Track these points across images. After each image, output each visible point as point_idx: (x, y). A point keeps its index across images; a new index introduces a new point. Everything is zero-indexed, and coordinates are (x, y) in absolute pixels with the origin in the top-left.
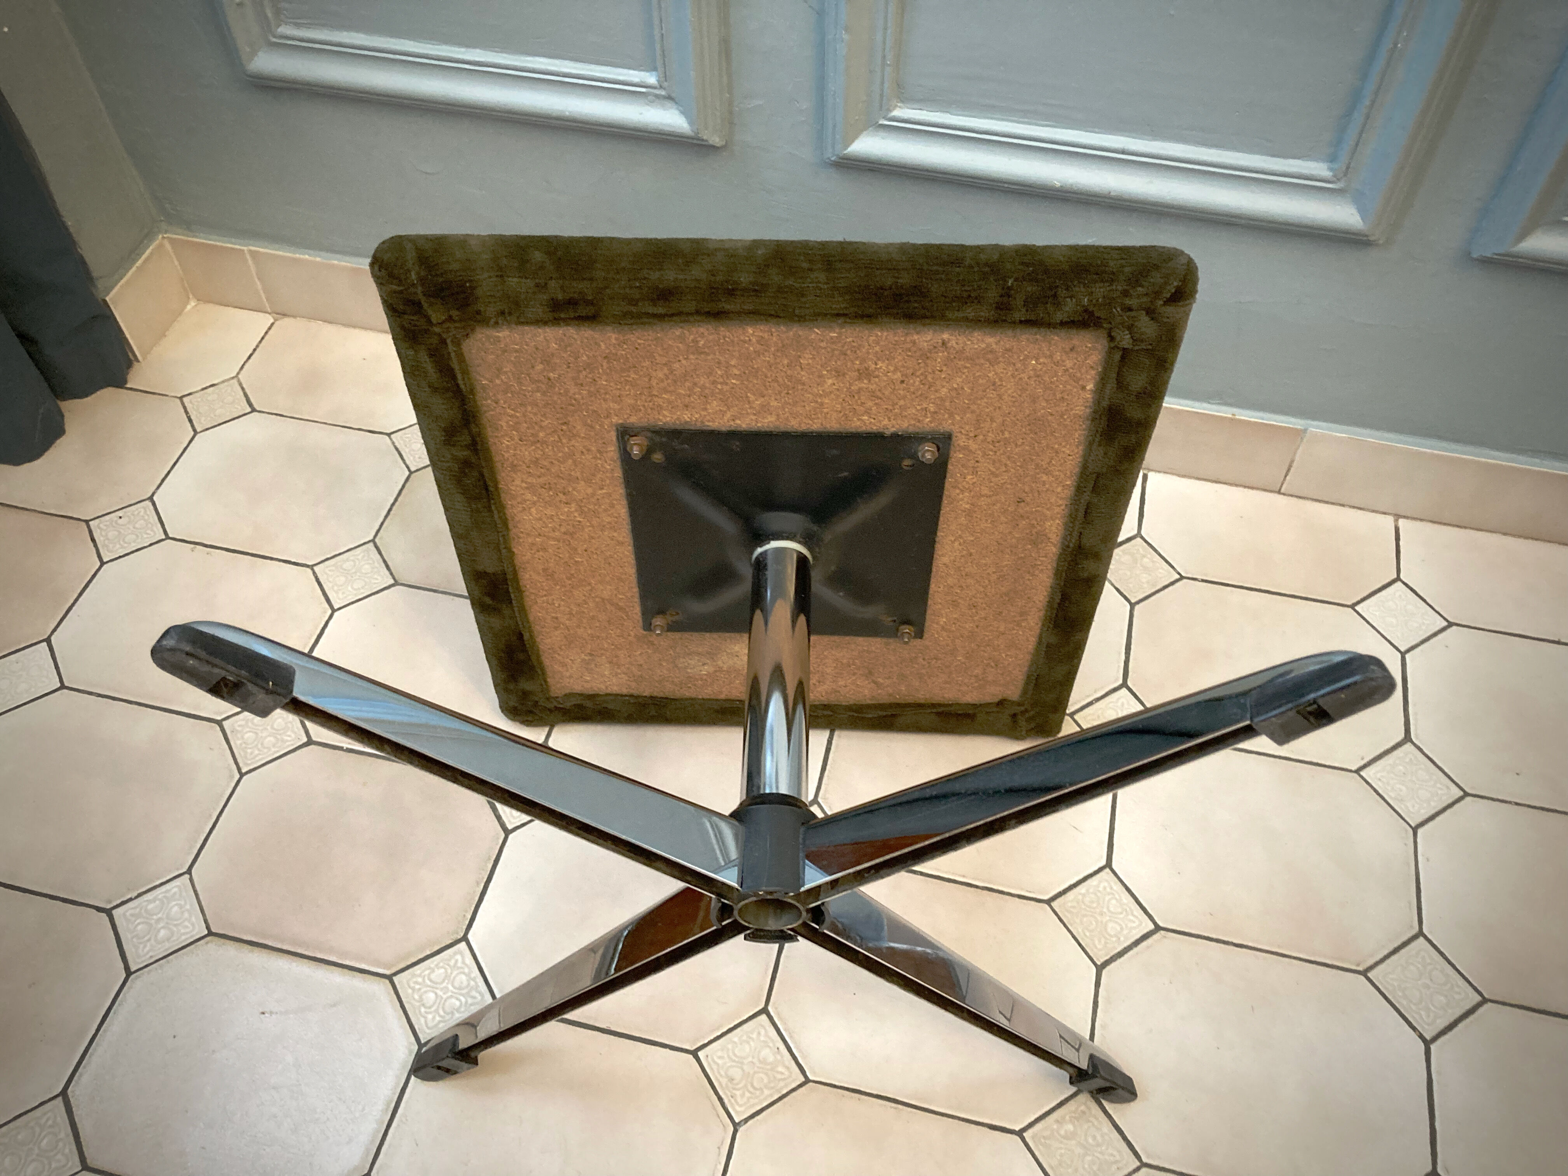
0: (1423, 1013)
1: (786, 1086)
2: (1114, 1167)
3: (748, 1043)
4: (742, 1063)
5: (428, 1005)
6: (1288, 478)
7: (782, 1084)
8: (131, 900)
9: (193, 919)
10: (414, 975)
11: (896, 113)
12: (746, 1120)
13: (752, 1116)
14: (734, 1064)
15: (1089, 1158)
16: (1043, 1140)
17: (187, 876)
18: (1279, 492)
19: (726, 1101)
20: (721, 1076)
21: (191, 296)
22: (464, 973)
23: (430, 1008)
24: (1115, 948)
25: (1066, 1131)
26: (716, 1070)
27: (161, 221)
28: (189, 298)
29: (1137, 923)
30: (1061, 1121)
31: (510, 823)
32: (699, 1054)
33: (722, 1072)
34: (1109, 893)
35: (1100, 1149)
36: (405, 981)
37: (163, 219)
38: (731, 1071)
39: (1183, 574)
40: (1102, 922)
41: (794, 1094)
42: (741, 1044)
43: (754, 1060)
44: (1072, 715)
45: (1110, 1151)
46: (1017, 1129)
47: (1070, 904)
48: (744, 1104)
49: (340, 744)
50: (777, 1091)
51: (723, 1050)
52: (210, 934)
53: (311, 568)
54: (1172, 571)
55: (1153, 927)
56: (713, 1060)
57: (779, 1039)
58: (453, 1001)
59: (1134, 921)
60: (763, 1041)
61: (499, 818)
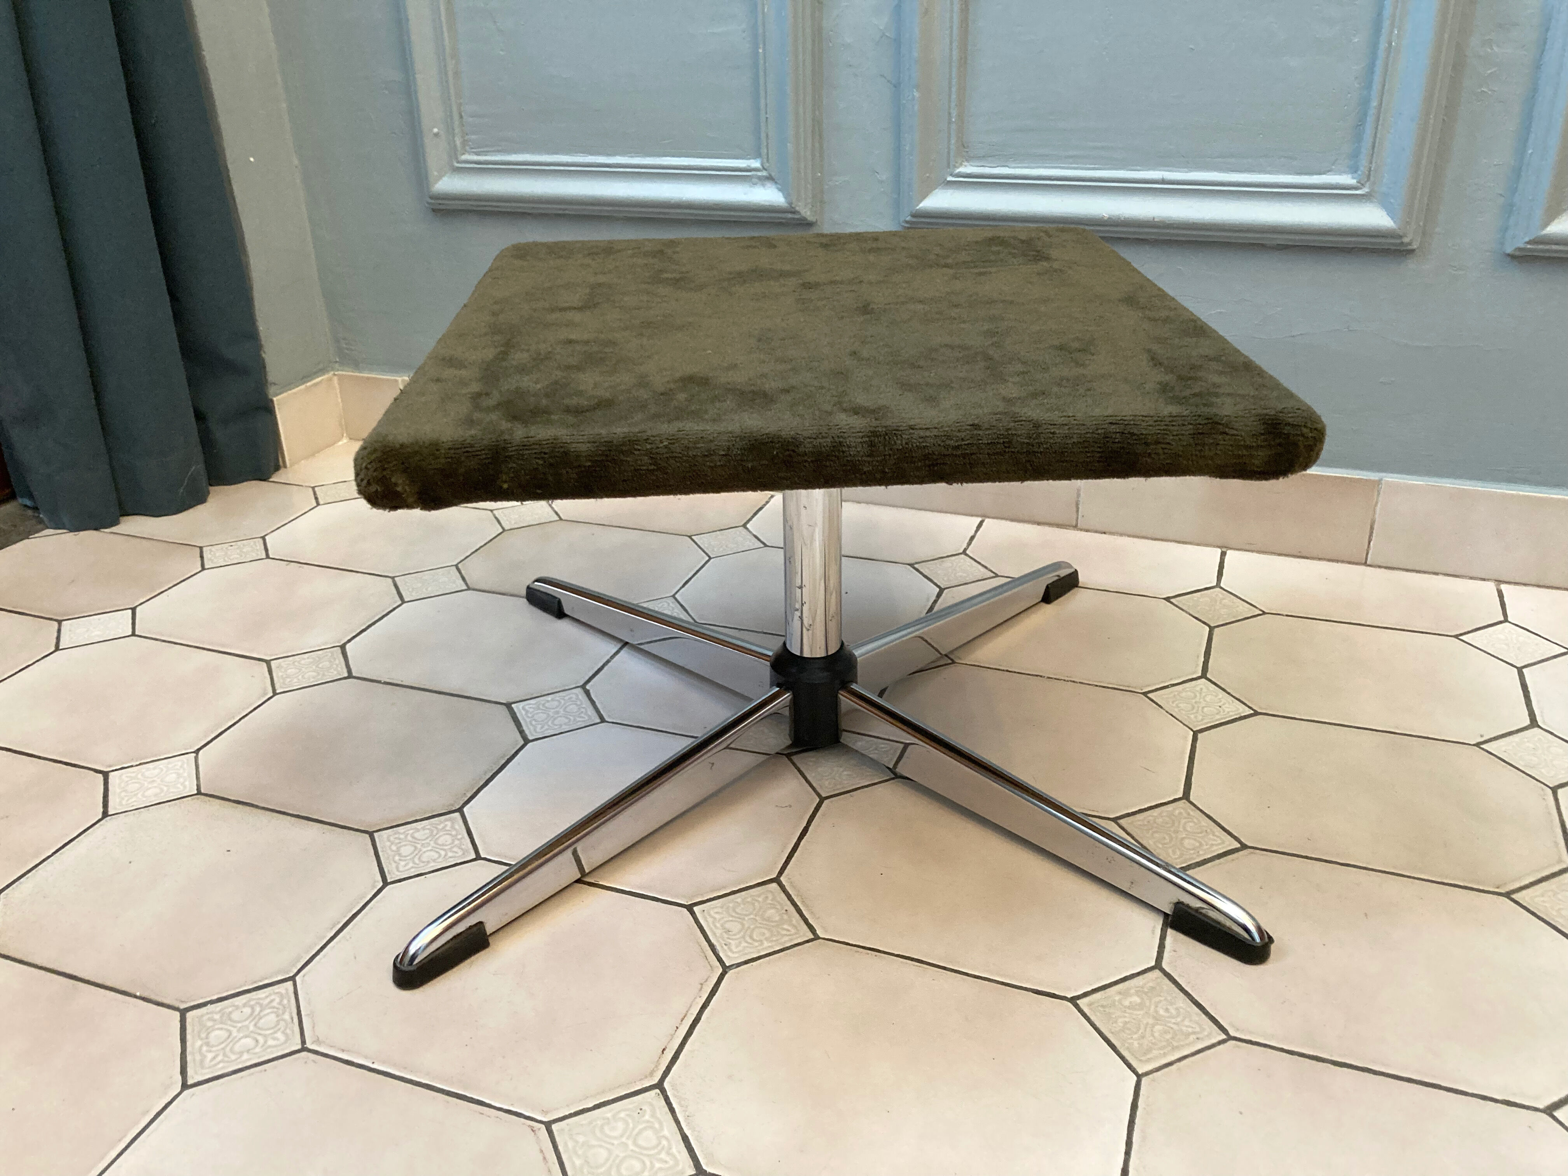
1: (791, 940)
2: (1194, 1037)
3: (753, 903)
4: (744, 919)
5: (404, 855)
6: (1372, 544)
7: (786, 938)
8: (132, 766)
9: (187, 783)
10: (397, 833)
11: (962, 170)
12: (740, 964)
13: (746, 962)
14: (731, 919)
15: (1160, 1027)
16: (1101, 1009)
17: (194, 755)
18: (1365, 564)
19: (718, 947)
20: (715, 926)
21: (345, 435)
22: (449, 835)
25: (1131, 1002)
26: (710, 921)
27: (336, 362)
28: (343, 436)
29: (1219, 842)
30: (1125, 994)
31: (532, 735)
32: (695, 909)
33: (718, 925)
34: (1185, 818)
35: (1173, 1021)
36: (385, 836)
37: (338, 360)
38: (727, 926)
39: (1266, 611)
40: (1177, 838)
41: (800, 947)
42: (744, 904)
43: (757, 918)
44: (1145, 694)
45: (1187, 1023)
46: (1069, 996)
47: (1139, 823)
48: (740, 952)
49: (379, 679)
50: (781, 944)
51: (722, 907)
52: (199, 793)
53: (393, 578)
54: (1255, 609)
55: (1239, 845)
56: (710, 915)
57: (789, 903)
58: (432, 853)
59: (1214, 840)
60: (770, 904)
61: (522, 732)
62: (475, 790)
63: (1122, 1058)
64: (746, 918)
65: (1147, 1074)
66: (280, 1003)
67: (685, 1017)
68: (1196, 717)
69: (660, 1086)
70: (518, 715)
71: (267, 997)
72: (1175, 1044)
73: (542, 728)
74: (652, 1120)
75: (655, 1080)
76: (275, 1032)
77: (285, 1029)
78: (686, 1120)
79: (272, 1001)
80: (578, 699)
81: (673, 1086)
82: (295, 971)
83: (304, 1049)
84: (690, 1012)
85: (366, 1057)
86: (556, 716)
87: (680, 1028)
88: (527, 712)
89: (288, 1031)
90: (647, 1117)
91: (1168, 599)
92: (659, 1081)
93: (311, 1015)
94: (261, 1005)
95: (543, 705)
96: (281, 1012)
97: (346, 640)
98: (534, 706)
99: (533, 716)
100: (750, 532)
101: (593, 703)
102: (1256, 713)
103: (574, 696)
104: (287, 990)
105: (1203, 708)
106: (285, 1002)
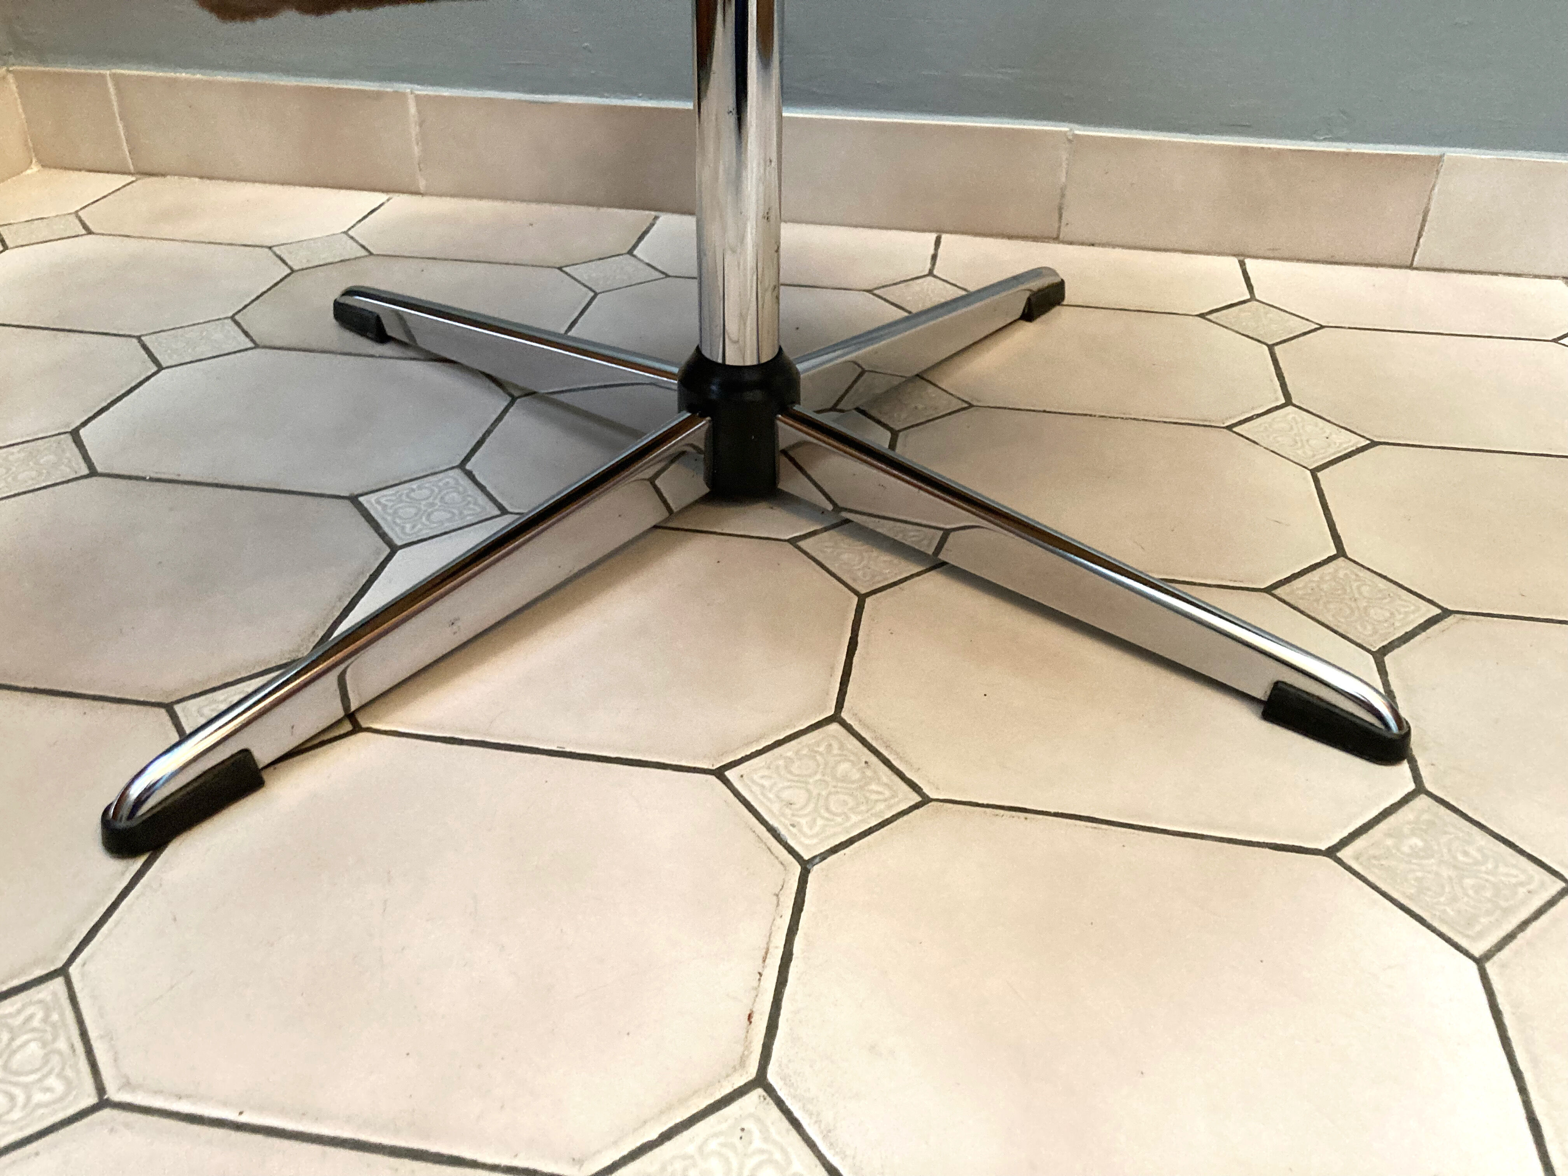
1: (889, 808)
2: (1522, 891)
3: (812, 757)
4: (807, 783)
6: (1422, 240)
7: (881, 806)
12: (823, 856)
13: (834, 850)
14: (786, 784)
15: (1469, 881)
16: (1375, 862)
18: (1411, 266)
19: (783, 832)
20: (769, 799)
21: (34, 158)
24: (1391, 633)
25: (1411, 847)
26: (758, 792)
28: (31, 162)
29: (1413, 608)
30: (1397, 834)
31: (401, 539)
32: (728, 774)
33: (771, 796)
34: (1356, 580)
35: (1483, 868)
36: (194, 709)
37: (12, 50)
38: (786, 795)
39: (1323, 324)
40: (1358, 608)
41: (906, 818)
42: (800, 759)
43: (826, 778)
44: (1230, 428)
45: (1502, 869)
46: (1323, 848)
47: (1300, 592)
48: (817, 835)
49: (141, 474)
50: (875, 815)
51: (769, 768)
53: (139, 338)
54: (1310, 323)
55: (1439, 611)
56: (753, 781)
57: (866, 750)
59: (1408, 606)
60: (840, 755)
61: (383, 536)
62: (328, 625)
63: (1441, 935)
64: (811, 781)
65: (1489, 955)
66: (45, 1020)
67: (766, 953)
68: (1304, 452)
69: (760, 1081)
70: (372, 512)
71: (19, 1012)
72: (1504, 904)
73: (413, 527)
74: (765, 1146)
75: (751, 1072)
76: (45, 1076)
77: (63, 1069)
78: (825, 1137)
79: (31, 1017)
80: (457, 483)
81: (784, 1078)
82: (66, 956)
83: (104, 1103)
84: (772, 945)
85: (225, 1104)
86: (430, 510)
87: (764, 973)
88: (385, 507)
89: (69, 1073)
90: (758, 1142)
91: (1202, 316)
92: (758, 1074)
93: (108, 1036)
94: (11, 1030)
95: (408, 496)
96: (49, 1037)
97: (78, 423)
98: (394, 498)
99: (395, 512)
100: (639, 260)
101: (482, 488)
102: (1373, 444)
103: (451, 481)
104: (55, 994)
105: (1308, 441)
106: (55, 1017)
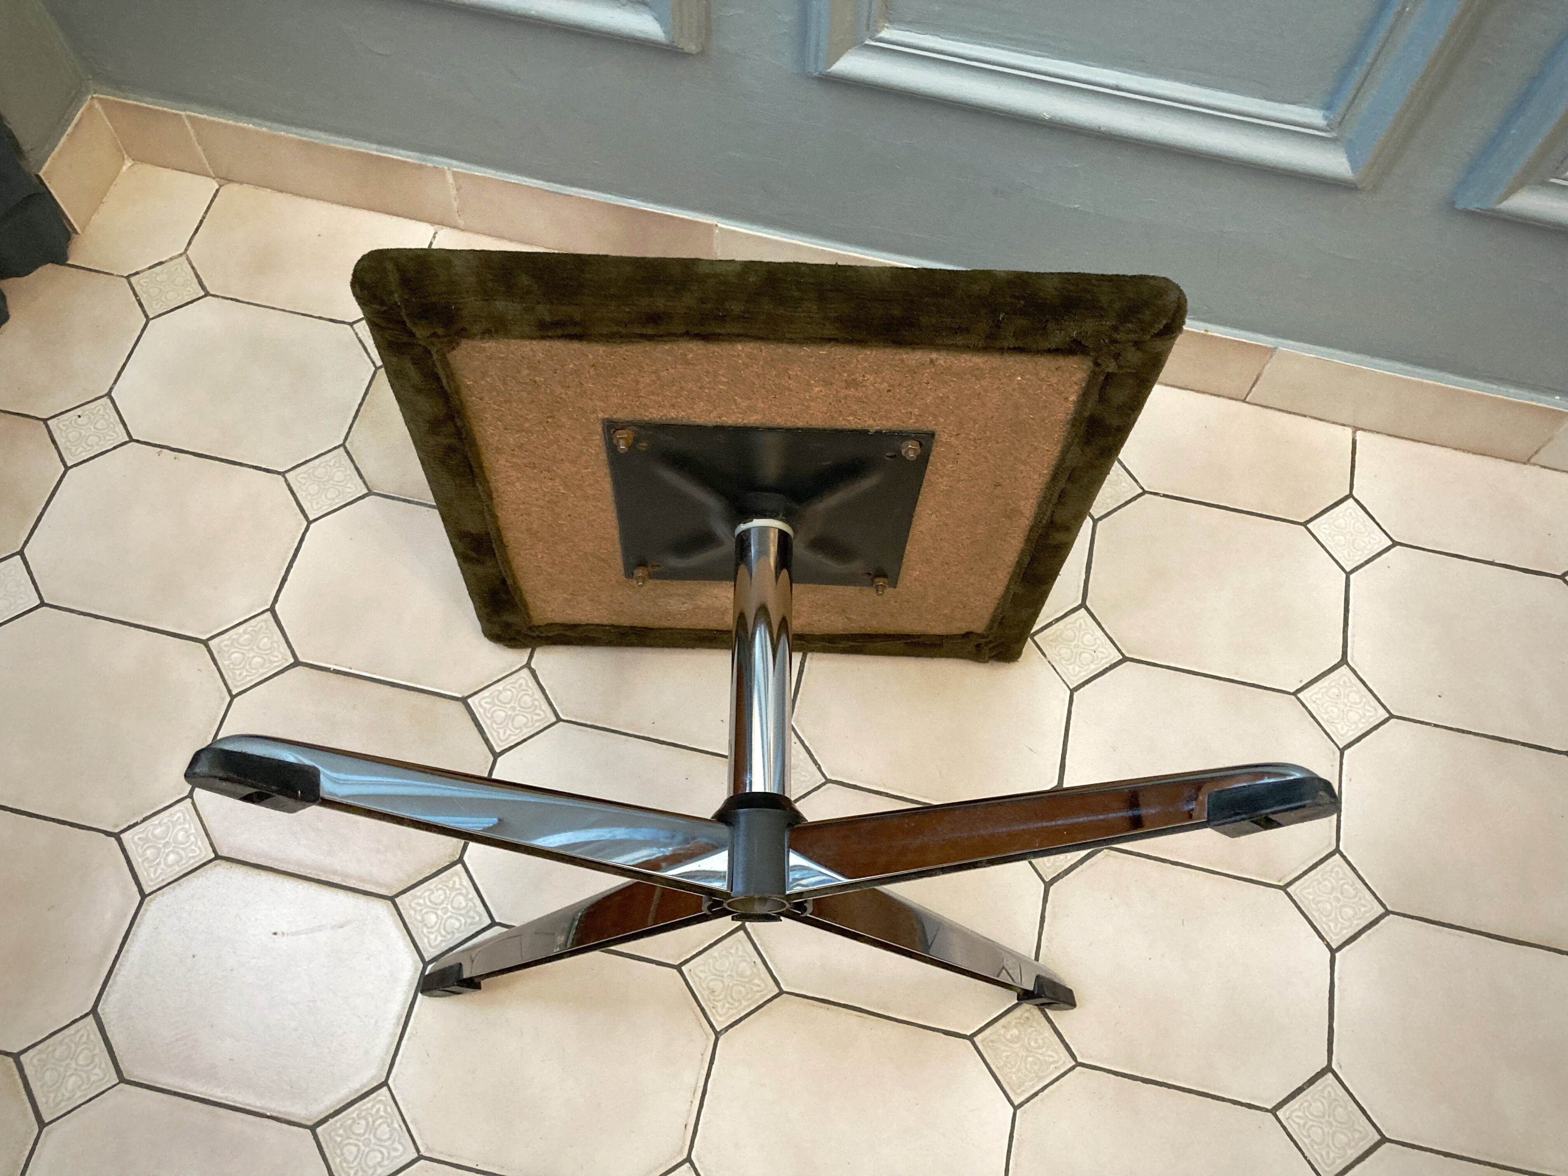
0: (1332, 924)
1: (762, 997)
2: (1053, 1066)
3: (727, 957)
4: (723, 977)
5: (429, 925)
6: (1254, 389)
7: (758, 995)
8: (136, 824)
9: (199, 843)
10: (415, 897)
11: (885, 34)
12: (727, 1029)
13: (732, 1025)
14: (714, 977)
15: (1030, 1059)
16: (990, 1044)
17: (189, 800)
18: (1244, 401)
19: (707, 1011)
20: (702, 987)
21: (126, 156)
22: (461, 894)
23: (432, 927)
24: (1062, 866)
25: (1011, 1034)
26: (698, 984)
27: (89, 79)
30: (1008, 1027)
31: (498, 745)
32: (682, 967)
33: (704, 987)
35: (1040, 1052)
36: (406, 902)
37: (90, 77)
38: (712, 984)
39: (1146, 488)
41: (770, 1004)
42: (721, 960)
43: (733, 973)
44: (1033, 636)
45: (1050, 1052)
46: (968, 1034)
48: (725, 1015)
50: (755, 1001)
51: (704, 966)
52: (217, 857)
53: (283, 475)
54: (1137, 486)
56: (696, 976)
57: (755, 953)
58: (453, 921)
60: (742, 958)
61: (487, 741)
63: (1003, 1090)
64: (725, 975)
65: (1022, 1105)
66: (385, 1111)
67: (695, 1090)
68: (1074, 668)
69: (689, 1159)
70: (478, 716)
72: (1041, 1074)
73: (505, 732)
75: (685, 1156)
76: (394, 1141)
77: (399, 1138)
79: (378, 1109)
80: (527, 688)
81: (699, 1160)
82: (384, 1074)
83: (421, 1156)
84: (698, 1087)
86: (514, 713)
88: (485, 709)
89: (402, 1139)
92: (688, 1155)
93: (414, 1121)
94: (371, 1115)
95: (498, 698)
96: (389, 1121)
97: (272, 598)
99: (491, 716)
101: (543, 692)
102: (1123, 660)
103: (523, 684)
104: (386, 1096)
105: (1081, 654)
106: (388, 1109)
